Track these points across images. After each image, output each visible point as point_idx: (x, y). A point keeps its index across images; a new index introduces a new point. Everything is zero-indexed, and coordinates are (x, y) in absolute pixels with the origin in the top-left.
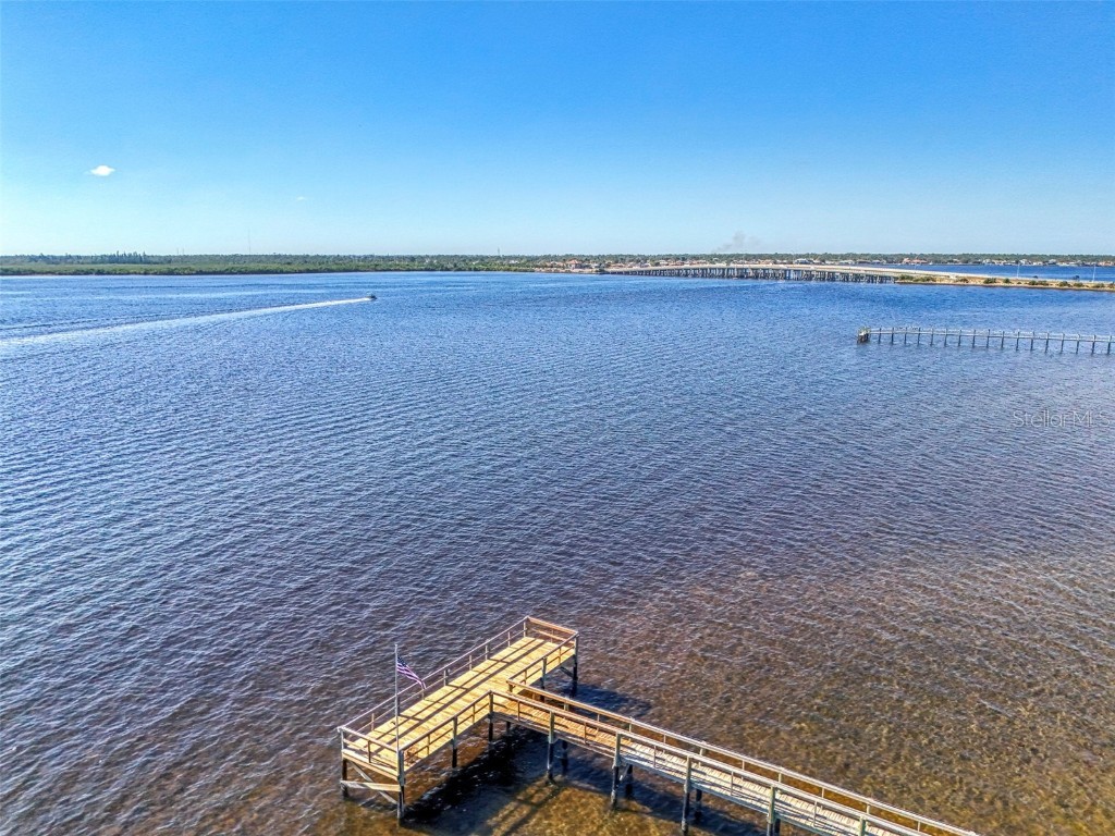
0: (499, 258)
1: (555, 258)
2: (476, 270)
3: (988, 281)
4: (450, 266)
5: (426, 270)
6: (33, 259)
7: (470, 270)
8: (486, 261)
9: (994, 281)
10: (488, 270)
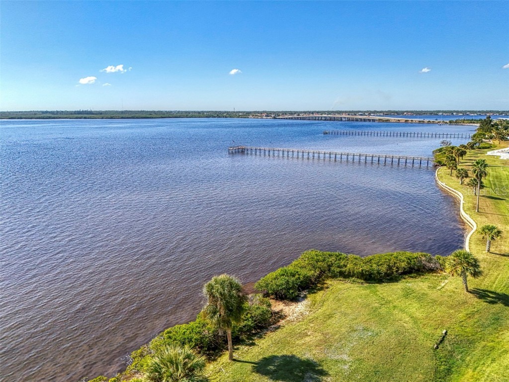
0: (234, 112)
1: (258, 112)
2: (226, 117)
3: (406, 121)
4: (215, 116)
5: (206, 117)
6: (43, 112)
7: (224, 117)
8: (230, 113)
9: (408, 121)
10: (230, 117)
